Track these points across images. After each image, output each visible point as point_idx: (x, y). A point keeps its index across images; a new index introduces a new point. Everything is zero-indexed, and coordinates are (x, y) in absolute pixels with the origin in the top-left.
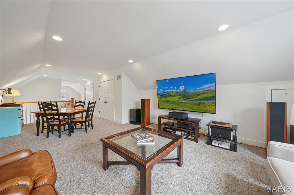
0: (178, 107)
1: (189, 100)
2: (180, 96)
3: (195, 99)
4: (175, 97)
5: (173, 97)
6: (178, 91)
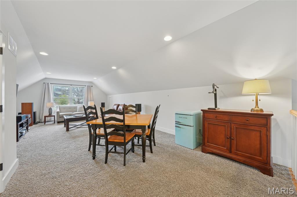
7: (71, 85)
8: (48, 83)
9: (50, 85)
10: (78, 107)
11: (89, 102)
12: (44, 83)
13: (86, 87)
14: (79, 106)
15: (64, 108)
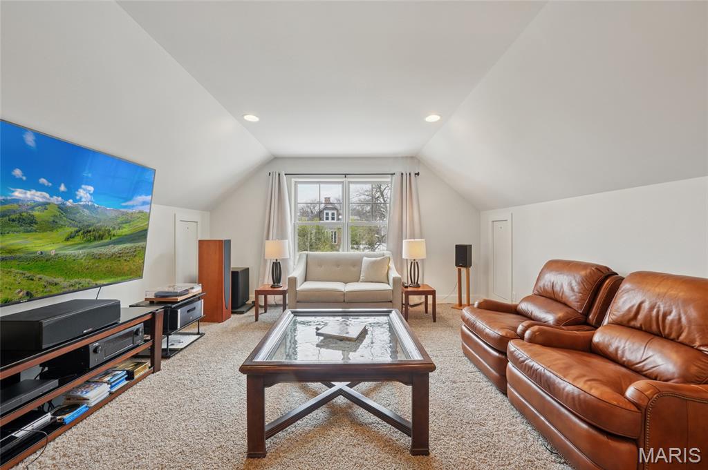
0: (56, 280)
1: (96, 243)
2: (74, 229)
3: (113, 238)
4: (51, 231)
5: (45, 231)
6: (70, 203)
7: (346, 175)
8: (279, 175)
9: (284, 178)
10: (365, 258)
11: (404, 241)
12: (270, 174)
13: (397, 178)
14: (368, 256)
15: (321, 262)
